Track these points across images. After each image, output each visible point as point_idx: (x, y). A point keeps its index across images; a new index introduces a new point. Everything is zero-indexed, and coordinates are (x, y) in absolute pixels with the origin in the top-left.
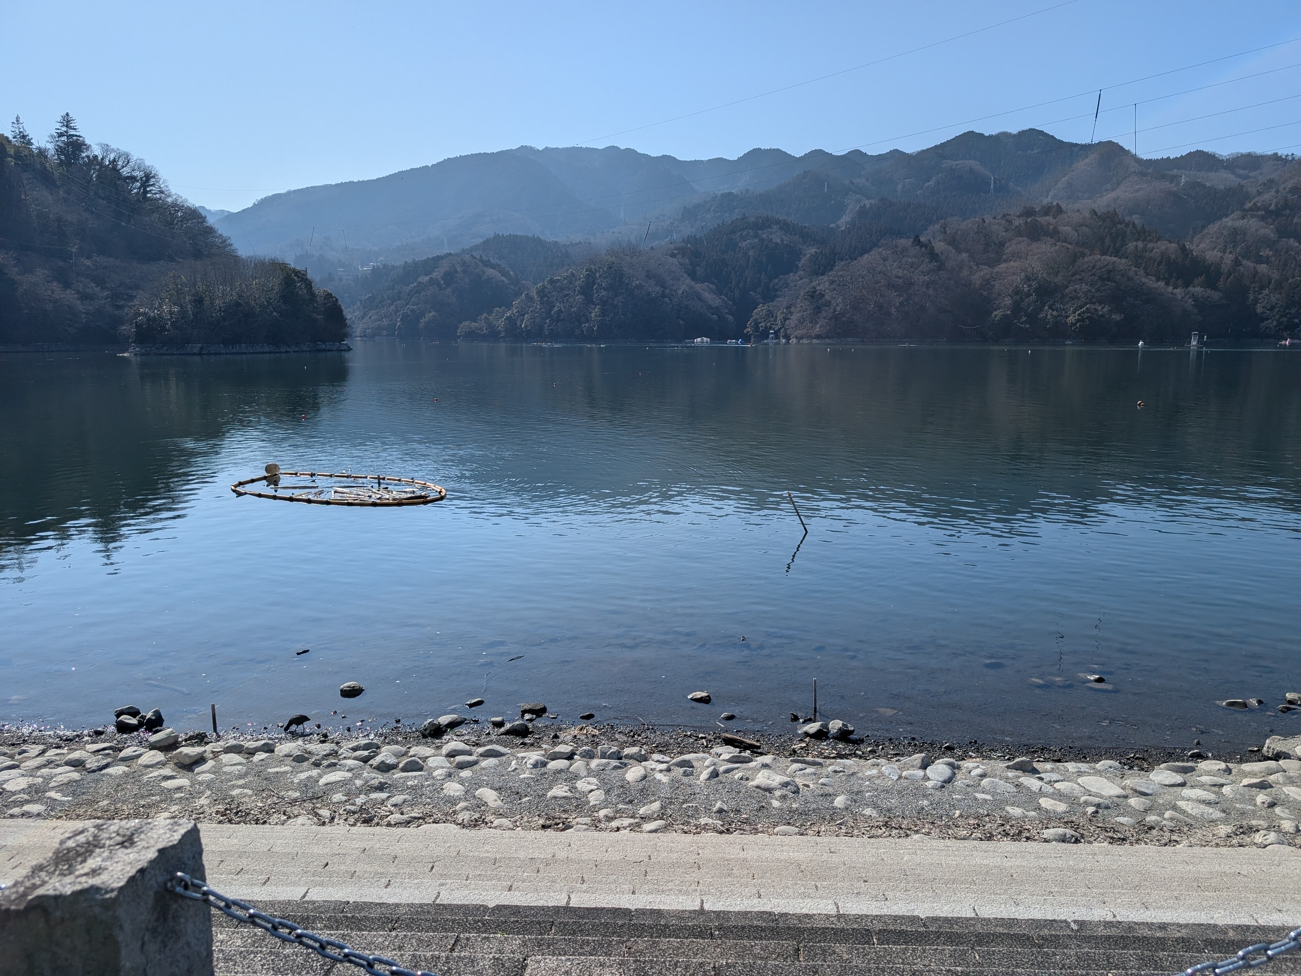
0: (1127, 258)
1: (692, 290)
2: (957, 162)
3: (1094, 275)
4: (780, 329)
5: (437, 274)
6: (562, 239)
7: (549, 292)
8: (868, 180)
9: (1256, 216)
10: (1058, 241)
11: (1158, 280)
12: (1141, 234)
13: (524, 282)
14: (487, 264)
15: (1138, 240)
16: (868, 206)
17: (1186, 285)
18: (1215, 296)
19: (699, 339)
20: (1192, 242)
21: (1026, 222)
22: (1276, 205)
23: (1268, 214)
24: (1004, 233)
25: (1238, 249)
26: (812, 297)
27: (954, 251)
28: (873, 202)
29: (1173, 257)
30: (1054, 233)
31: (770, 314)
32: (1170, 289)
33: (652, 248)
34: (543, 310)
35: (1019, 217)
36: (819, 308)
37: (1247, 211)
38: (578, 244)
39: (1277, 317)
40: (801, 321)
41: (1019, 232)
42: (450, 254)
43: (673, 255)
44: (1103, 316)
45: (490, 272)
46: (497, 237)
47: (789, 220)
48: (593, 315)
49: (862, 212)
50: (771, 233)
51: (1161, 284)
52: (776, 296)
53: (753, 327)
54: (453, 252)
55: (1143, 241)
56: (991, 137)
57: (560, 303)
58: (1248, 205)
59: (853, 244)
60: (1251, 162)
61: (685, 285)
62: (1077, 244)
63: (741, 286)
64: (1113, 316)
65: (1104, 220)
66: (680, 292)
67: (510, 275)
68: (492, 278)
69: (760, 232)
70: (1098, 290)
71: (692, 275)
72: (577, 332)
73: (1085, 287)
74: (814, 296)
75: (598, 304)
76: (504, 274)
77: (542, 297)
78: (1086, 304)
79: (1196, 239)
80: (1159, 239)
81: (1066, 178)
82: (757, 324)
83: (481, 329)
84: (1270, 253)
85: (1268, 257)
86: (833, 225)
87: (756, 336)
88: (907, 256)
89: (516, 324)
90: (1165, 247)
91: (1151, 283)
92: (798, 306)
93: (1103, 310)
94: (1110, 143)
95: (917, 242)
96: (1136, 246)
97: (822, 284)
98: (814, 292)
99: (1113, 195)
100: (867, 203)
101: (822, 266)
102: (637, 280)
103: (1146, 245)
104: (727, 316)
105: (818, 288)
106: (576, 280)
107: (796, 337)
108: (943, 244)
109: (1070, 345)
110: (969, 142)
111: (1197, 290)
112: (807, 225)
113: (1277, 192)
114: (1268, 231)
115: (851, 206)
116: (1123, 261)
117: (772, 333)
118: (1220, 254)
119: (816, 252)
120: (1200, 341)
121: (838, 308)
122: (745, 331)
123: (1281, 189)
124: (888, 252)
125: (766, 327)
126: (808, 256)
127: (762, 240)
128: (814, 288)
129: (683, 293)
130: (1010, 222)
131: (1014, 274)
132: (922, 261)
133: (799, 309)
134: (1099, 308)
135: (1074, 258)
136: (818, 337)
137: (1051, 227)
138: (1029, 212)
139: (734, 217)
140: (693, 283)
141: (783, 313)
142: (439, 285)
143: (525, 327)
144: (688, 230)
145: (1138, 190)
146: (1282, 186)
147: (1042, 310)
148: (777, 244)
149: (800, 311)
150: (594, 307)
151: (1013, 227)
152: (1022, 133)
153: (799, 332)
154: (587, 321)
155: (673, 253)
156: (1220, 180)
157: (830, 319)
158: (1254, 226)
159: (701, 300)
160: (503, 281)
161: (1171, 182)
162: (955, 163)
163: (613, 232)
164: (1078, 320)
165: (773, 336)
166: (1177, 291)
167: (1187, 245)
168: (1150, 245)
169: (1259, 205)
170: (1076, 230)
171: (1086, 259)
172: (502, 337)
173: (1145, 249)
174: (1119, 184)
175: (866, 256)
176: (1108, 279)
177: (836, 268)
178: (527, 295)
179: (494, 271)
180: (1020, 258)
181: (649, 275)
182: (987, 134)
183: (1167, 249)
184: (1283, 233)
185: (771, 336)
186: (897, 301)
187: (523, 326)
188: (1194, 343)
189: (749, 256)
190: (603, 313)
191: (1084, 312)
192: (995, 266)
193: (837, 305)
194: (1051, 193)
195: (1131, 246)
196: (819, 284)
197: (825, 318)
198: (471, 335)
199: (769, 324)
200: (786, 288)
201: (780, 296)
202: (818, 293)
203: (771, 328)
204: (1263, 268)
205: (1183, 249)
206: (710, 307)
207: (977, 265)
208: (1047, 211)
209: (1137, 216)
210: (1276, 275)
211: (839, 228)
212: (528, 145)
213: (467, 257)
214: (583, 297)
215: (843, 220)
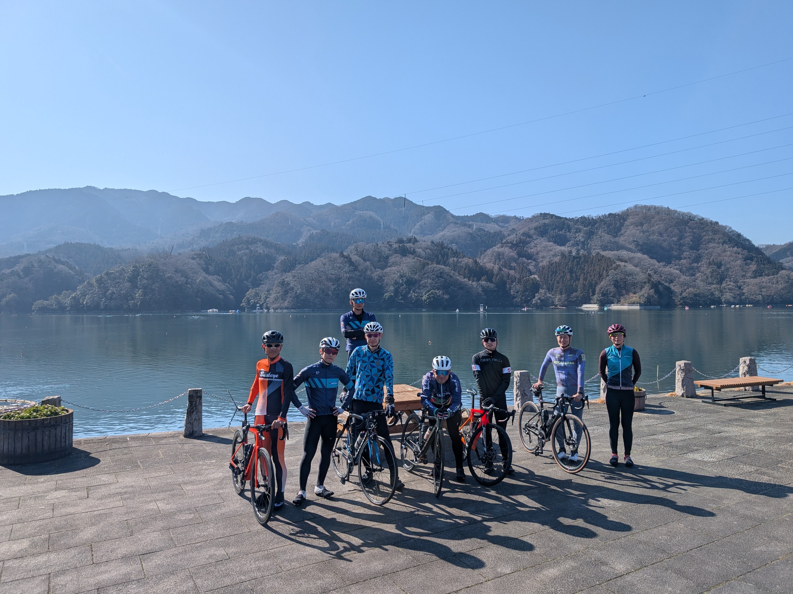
0: (450, 266)
1: (206, 280)
2: (363, 212)
3: (434, 274)
4: (263, 304)
5: (18, 268)
6: (116, 246)
7: (105, 281)
8: (314, 219)
9: (508, 246)
10: (416, 256)
11: (464, 278)
12: (455, 254)
13: (86, 274)
14: (59, 262)
15: (454, 257)
16: (315, 234)
17: (478, 280)
18: (492, 286)
19: (211, 310)
20: (480, 258)
21: (399, 246)
22: (516, 241)
23: (514, 246)
24: (388, 252)
25: (501, 263)
26: (283, 285)
27: (362, 260)
28: (317, 231)
29: (471, 266)
30: (413, 253)
31: (257, 294)
32: (470, 282)
33: (179, 254)
34: (100, 292)
35: (396, 243)
36: (287, 291)
37: (503, 244)
38: (127, 250)
39: (520, 296)
40: (276, 299)
41: (396, 252)
42: (29, 255)
43: (193, 259)
44: (439, 296)
45: (60, 267)
46: (67, 244)
47: (268, 239)
48: (137, 295)
49: (312, 237)
50: (257, 247)
51: (466, 280)
52: (261, 284)
53: (246, 302)
54: (31, 253)
55: (457, 258)
56: (380, 199)
57: (113, 287)
58: (504, 241)
59: (307, 255)
60: (505, 220)
61: (201, 277)
62: (425, 259)
63: (238, 277)
64: (445, 296)
65: (438, 246)
66: (198, 281)
67: (76, 269)
68: (61, 271)
69: (250, 246)
70: (436, 283)
71: (206, 271)
72: (125, 306)
73: (430, 281)
74: (283, 284)
75: (141, 289)
76: (71, 268)
77: (100, 284)
78: (431, 290)
79: (482, 257)
80: (464, 256)
81: (419, 224)
82: (249, 300)
83: (52, 305)
84: (515, 265)
85: (514, 267)
86: (295, 244)
87: (248, 308)
88: (336, 263)
89: (79, 301)
90: (467, 261)
91: (461, 279)
92: (274, 290)
93: (439, 293)
94: (439, 207)
95: (342, 255)
96: (454, 260)
97: (288, 277)
98: (284, 282)
99: (442, 233)
100: (314, 232)
101: (288, 267)
102: (169, 273)
103: (458, 259)
104: (229, 296)
105: (286, 280)
106: (125, 273)
107: (273, 308)
108: (356, 256)
109: (425, 311)
110: (369, 201)
111: (483, 283)
112: (279, 243)
113: (516, 235)
114: (513, 254)
115: (305, 233)
116: (448, 268)
117: (258, 306)
118: (493, 265)
119: (284, 259)
120: (484, 309)
121: (298, 292)
122: (241, 305)
123: (518, 234)
124: (326, 260)
125: (255, 303)
126: (280, 261)
127: (251, 251)
128: (284, 279)
129: (200, 281)
130: (391, 246)
131: (394, 274)
132: (345, 266)
133: (275, 292)
134: (437, 292)
135: (424, 265)
136: (287, 308)
137: (412, 249)
138: (400, 241)
139: (234, 236)
140: (207, 276)
141: (265, 294)
142: (18, 275)
143: (86, 303)
144: (203, 243)
145: (454, 231)
146: (519, 232)
147: (409, 292)
148: (260, 253)
149: (275, 293)
150: (138, 290)
151: (393, 249)
152: (396, 199)
153: (275, 306)
154: (133, 299)
155: (193, 257)
156: (492, 228)
157: (293, 298)
158: (507, 251)
159: (212, 286)
160: (70, 273)
161: (469, 228)
162: (362, 212)
163: (153, 243)
164: (428, 298)
165: (259, 307)
166: (474, 283)
167: (478, 260)
168: (460, 260)
169: (509, 241)
170: (425, 251)
171: (429, 266)
172: (68, 311)
173: (457, 262)
174: (445, 228)
175: (313, 262)
176: (441, 277)
177: (297, 268)
178: (88, 283)
179: (63, 266)
180: (397, 265)
181: (177, 271)
182: (378, 198)
183: (468, 262)
184: (520, 255)
185: (258, 308)
186: (333, 287)
187: (84, 303)
188: (482, 310)
189: (243, 260)
190: (145, 294)
191: (430, 294)
192: (384, 269)
193: (298, 290)
194: (412, 231)
195: (451, 260)
196: (286, 278)
197: (290, 297)
198: (43, 310)
199: (256, 301)
200: (266, 279)
201: (263, 284)
202: (286, 282)
203: (257, 303)
204: (512, 272)
205: (476, 262)
206: (218, 290)
207: (375, 268)
208: (409, 241)
209: (454, 244)
210: (518, 276)
211: (298, 245)
212: (92, 185)
213: (43, 257)
214: (129, 284)
215: (300, 241)
